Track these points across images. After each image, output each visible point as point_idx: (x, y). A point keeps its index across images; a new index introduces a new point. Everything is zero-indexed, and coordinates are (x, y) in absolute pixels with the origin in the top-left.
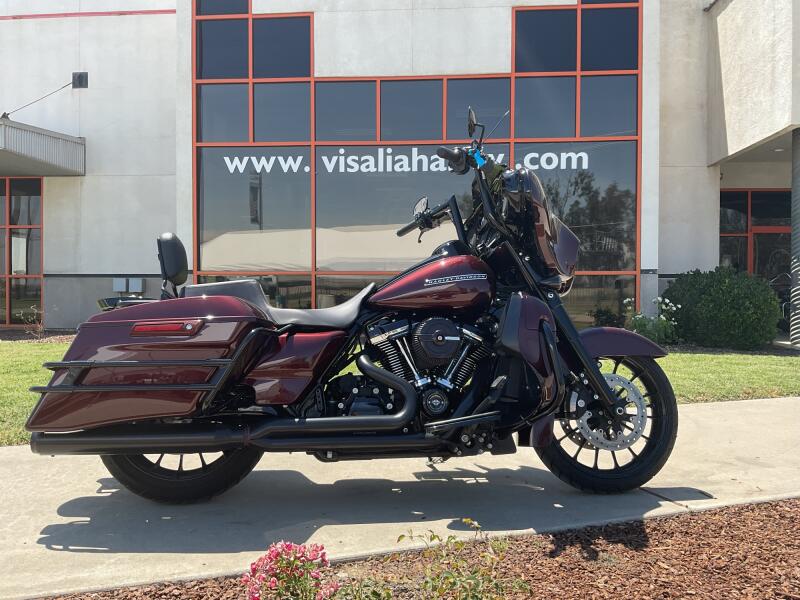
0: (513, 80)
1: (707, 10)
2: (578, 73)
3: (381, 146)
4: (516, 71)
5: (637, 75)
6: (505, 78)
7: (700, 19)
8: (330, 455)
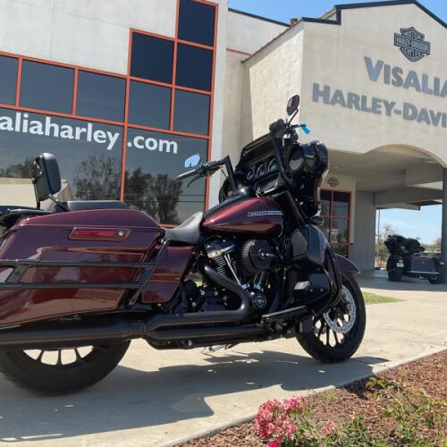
0: (128, 81)
1: (243, 62)
2: (174, 86)
3: (19, 111)
4: (131, 75)
5: (210, 96)
6: (122, 79)
7: (238, 67)
8: (190, 344)
